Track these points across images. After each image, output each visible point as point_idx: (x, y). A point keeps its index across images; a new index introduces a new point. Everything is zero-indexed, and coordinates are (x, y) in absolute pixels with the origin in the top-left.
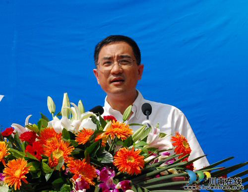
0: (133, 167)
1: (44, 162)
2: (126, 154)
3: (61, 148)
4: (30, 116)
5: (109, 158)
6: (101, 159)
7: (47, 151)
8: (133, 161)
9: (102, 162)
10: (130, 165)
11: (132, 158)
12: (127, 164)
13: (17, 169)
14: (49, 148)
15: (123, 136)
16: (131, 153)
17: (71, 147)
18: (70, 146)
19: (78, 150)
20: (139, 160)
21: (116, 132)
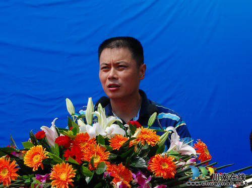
0: (168, 172)
1: (85, 166)
2: (161, 161)
3: (98, 154)
4: (56, 119)
5: (142, 163)
6: (134, 164)
7: (86, 156)
8: (167, 167)
9: (136, 166)
10: (166, 171)
11: (166, 164)
12: (163, 170)
13: (61, 173)
14: (87, 152)
15: (153, 143)
16: (165, 159)
18: (106, 151)
19: (114, 156)
20: (172, 166)
21: (146, 139)
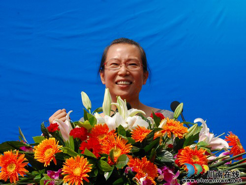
1: (103, 160)
2: (191, 153)
3: (118, 146)
4: (71, 111)
5: (169, 156)
6: (160, 158)
7: (104, 149)
8: (198, 160)
9: (162, 161)
11: (196, 157)
13: (75, 167)
14: (106, 145)
15: (180, 135)
16: (196, 152)
17: (129, 145)
18: (127, 143)
19: (137, 149)
20: (203, 160)
21: (173, 130)
